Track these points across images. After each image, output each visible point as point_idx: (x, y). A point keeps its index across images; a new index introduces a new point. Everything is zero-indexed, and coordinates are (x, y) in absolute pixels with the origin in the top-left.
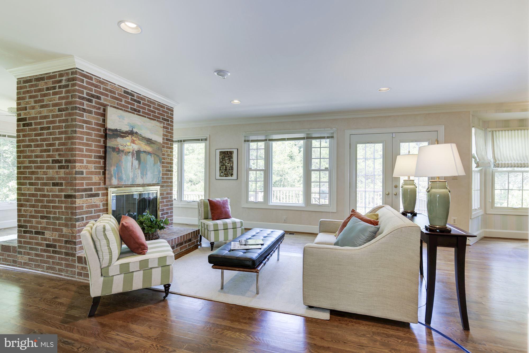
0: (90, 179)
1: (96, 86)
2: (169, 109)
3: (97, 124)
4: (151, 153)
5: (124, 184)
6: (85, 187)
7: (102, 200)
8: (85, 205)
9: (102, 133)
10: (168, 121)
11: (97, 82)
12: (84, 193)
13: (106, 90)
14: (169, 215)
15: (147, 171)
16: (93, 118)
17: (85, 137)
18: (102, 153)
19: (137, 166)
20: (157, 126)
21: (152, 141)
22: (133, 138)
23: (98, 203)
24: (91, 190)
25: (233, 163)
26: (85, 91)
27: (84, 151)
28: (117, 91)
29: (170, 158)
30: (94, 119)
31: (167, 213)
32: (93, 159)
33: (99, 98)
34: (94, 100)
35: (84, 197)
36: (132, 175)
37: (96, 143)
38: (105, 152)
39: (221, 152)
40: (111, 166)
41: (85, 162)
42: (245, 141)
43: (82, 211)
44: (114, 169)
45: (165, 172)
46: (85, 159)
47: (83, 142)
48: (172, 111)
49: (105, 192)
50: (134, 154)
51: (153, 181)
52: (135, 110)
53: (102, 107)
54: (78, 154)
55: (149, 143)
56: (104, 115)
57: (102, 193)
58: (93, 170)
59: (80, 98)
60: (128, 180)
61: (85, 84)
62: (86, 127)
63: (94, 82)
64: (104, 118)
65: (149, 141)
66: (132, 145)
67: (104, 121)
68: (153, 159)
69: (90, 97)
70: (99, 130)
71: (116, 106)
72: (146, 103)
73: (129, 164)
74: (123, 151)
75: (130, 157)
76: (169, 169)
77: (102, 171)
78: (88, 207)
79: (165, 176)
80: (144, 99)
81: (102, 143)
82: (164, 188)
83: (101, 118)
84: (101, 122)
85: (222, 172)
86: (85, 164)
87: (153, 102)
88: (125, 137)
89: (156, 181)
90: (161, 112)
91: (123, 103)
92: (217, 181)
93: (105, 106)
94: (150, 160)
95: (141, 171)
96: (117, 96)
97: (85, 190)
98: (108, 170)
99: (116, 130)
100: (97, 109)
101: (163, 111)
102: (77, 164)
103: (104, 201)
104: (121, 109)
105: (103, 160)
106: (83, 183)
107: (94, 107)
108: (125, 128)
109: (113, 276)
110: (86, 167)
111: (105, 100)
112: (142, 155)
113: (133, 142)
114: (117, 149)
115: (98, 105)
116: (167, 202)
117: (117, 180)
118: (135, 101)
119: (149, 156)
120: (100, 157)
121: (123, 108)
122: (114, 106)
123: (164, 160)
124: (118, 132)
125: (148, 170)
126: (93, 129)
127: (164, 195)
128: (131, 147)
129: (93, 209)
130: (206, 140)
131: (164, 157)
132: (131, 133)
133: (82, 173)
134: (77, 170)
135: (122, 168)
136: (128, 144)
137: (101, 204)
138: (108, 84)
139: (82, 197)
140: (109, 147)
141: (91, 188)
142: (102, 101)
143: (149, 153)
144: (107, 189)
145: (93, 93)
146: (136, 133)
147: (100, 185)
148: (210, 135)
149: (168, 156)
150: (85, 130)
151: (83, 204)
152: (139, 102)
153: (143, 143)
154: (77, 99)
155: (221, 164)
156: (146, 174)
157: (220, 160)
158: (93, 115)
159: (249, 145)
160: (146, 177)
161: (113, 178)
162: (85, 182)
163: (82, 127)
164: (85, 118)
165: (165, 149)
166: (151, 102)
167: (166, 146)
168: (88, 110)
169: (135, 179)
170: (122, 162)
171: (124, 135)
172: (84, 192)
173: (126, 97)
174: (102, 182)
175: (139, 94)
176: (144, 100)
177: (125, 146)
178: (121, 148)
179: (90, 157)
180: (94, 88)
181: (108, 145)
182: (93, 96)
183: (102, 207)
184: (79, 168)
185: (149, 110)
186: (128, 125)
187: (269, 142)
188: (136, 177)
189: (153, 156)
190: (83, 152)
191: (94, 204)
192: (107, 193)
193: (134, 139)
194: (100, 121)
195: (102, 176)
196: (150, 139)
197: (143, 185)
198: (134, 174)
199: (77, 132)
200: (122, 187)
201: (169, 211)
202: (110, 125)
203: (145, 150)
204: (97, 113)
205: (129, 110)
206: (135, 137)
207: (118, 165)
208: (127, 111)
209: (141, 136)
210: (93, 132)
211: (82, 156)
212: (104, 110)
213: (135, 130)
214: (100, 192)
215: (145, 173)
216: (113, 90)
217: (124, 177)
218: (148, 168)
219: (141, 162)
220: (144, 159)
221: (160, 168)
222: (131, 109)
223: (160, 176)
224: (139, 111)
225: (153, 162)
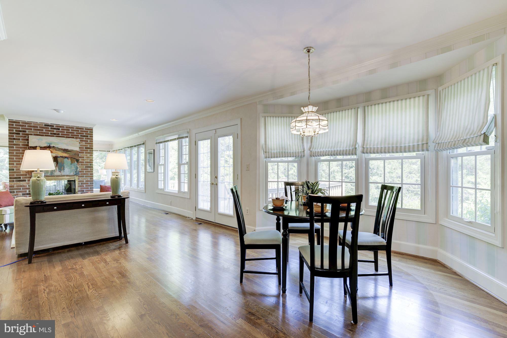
0: (20, 172)
1: (23, 126)
2: (88, 129)
4: (68, 157)
10: (87, 136)
11: (23, 124)
13: (30, 126)
17: (15, 152)
20: (73, 141)
21: (68, 150)
22: (50, 150)
23: (25, 184)
26: (15, 130)
27: (15, 159)
28: (39, 126)
29: (90, 159)
33: (24, 131)
34: (21, 133)
35: (15, 181)
39: (149, 152)
41: (15, 164)
42: (158, 143)
43: (13, 188)
45: (84, 168)
48: (92, 130)
51: (70, 173)
52: (55, 134)
56: (27, 140)
57: (28, 180)
59: (11, 133)
61: (15, 126)
62: (16, 147)
63: (21, 124)
65: (65, 151)
67: (28, 143)
68: (70, 160)
69: (18, 132)
70: (25, 148)
71: (38, 134)
72: (65, 128)
76: (89, 166)
78: (18, 186)
79: (84, 171)
82: (84, 178)
89: (74, 173)
90: (79, 132)
91: (44, 131)
92: (148, 173)
93: (28, 135)
94: (67, 161)
95: (58, 168)
96: (39, 128)
97: (16, 178)
99: (36, 147)
100: (23, 137)
101: (82, 131)
106: (14, 175)
107: (21, 137)
108: (44, 145)
110: (16, 167)
111: (29, 132)
112: (59, 159)
115: (24, 135)
118: (54, 129)
119: (66, 159)
121: (44, 134)
123: (83, 160)
125: (65, 167)
127: (83, 182)
130: (144, 144)
132: (49, 147)
133: (13, 170)
137: (27, 185)
138: (32, 123)
139: (13, 181)
141: (20, 177)
142: (27, 133)
143: (65, 157)
145: (21, 130)
146: (53, 147)
147: (26, 176)
148: (145, 140)
149: (88, 158)
150: (15, 149)
151: (14, 185)
152: (58, 129)
153: (60, 152)
155: (149, 161)
156: (64, 169)
157: (148, 158)
158: (21, 141)
159: (159, 146)
160: (64, 171)
163: (13, 147)
164: (15, 143)
165: (84, 154)
166: (70, 127)
167: (85, 152)
168: (17, 139)
169: (54, 172)
173: (47, 128)
175: (57, 125)
176: (63, 127)
179: (19, 161)
180: (20, 127)
184: (11, 168)
185: (67, 132)
186: (46, 143)
187: (165, 143)
189: (69, 159)
191: (22, 185)
193: (52, 150)
194: (25, 143)
196: (66, 149)
197: (62, 176)
202: (31, 144)
203: (62, 156)
204: (23, 140)
205: (50, 134)
208: (46, 136)
209: (57, 148)
210: (21, 149)
211: (14, 161)
212: (28, 137)
213: (52, 145)
215: (62, 169)
216: (36, 126)
218: (65, 166)
219: (58, 163)
220: (61, 161)
221: (77, 165)
222: (51, 134)
223: (78, 170)
224: (59, 134)
225: (70, 162)
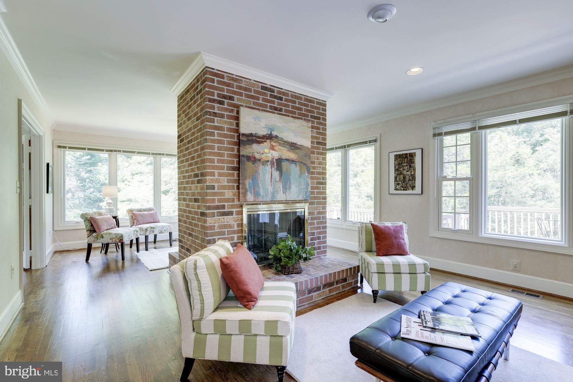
0: (223, 194)
1: (228, 85)
2: (320, 103)
3: (230, 130)
4: (296, 161)
5: (262, 200)
6: (217, 204)
7: (237, 219)
8: (216, 225)
9: (236, 140)
10: (319, 118)
11: (229, 80)
12: (216, 211)
13: (240, 88)
14: (321, 240)
15: (290, 184)
16: (226, 122)
17: (216, 145)
18: (235, 164)
19: (278, 178)
20: (303, 126)
21: (296, 146)
22: (272, 143)
23: (232, 222)
24: (223, 207)
25: (414, 170)
26: (216, 92)
27: (216, 162)
28: (252, 88)
29: (322, 167)
30: (226, 124)
31: (319, 238)
32: (225, 171)
33: (231, 98)
34: (226, 101)
35: (216, 215)
36: (271, 189)
37: (229, 152)
38: (239, 162)
39: (396, 156)
40: (246, 179)
41: (216, 174)
42: (435, 135)
43: (213, 231)
44: (249, 183)
45: (316, 186)
46: (216, 171)
47: (214, 151)
48: (325, 105)
49: (240, 209)
50: (274, 163)
51: (298, 196)
52: (276, 109)
53: (235, 109)
54: (209, 165)
55: (293, 148)
56: (237, 118)
57: (236, 211)
58: (226, 184)
59: (210, 100)
60: (267, 195)
61: (215, 84)
62: (218, 133)
63: (226, 80)
64: (237, 122)
65: (293, 146)
66: (271, 151)
67: (238, 125)
68: (298, 168)
69: (221, 98)
70: (232, 137)
71: (252, 106)
72: (290, 98)
73: (268, 176)
74: (260, 160)
75: (268, 168)
76: (321, 181)
77: (236, 185)
78: (220, 227)
79: (316, 191)
80: (287, 93)
81: (236, 152)
82: (315, 206)
83: (235, 122)
84: (234, 127)
85: (398, 184)
86: (216, 177)
87: (298, 96)
88: (262, 142)
89: (303, 197)
90: (309, 108)
91: (261, 101)
92: (391, 196)
93: (238, 107)
94: (294, 170)
95: (282, 184)
96: (253, 94)
97: (217, 207)
98: (242, 184)
99: (251, 135)
100: (229, 112)
101: (312, 107)
102: (208, 178)
103: (239, 221)
104: (259, 109)
105: (238, 172)
106: (214, 199)
107: (226, 110)
108: (262, 132)
109: (207, 334)
110: (218, 181)
111: (238, 100)
112: (284, 165)
113: (272, 148)
114: (253, 157)
115: (231, 107)
116: (318, 223)
117: (253, 196)
118: (275, 97)
119: (293, 165)
120: (234, 169)
121: (261, 108)
122: (250, 106)
123: (315, 169)
124: (254, 137)
125: (292, 183)
126: (226, 136)
127: (314, 215)
128: (269, 155)
129: (226, 230)
130: (375, 141)
131: (314, 165)
132: (270, 137)
133: (213, 187)
134: (208, 184)
135: (259, 181)
136: (266, 151)
137: (235, 224)
138: (242, 80)
139: (213, 215)
140: (243, 156)
141: (224, 205)
142: (235, 102)
143: (293, 161)
144: (241, 206)
145: (225, 93)
146: (276, 137)
147: (233, 201)
148: (380, 135)
149: (320, 164)
150: (216, 138)
151: (215, 223)
152: (281, 99)
153: (285, 149)
154: (208, 103)
155: (397, 172)
156: (290, 188)
157: (395, 167)
158: (225, 119)
159: (442, 141)
160: (290, 192)
161: (249, 193)
162: (216, 198)
163: (213, 134)
164: (216, 124)
165: (316, 155)
166: (296, 97)
167: (317, 151)
168: (219, 114)
169: (276, 194)
170: (259, 174)
171: (260, 140)
172: (216, 209)
173: (264, 94)
174: (237, 198)
175: (280, 88)
176: (287, 95)
177: (263, 154)
178: (257, 156)
179: (222, 168)
180: (225, 88)
181: (242, 153)
182: (225, 97)
183: (236, 228)
184: (210, 182)
185: (293, 107)
186: (266, 128)
187: (480, 131)
188: (277, 191)
189: (298, 164)
190: (214, 163)
191: (227, 223)
192: (242, 211)
193: (274, 144)
194: (233, 125)
195: (236, 190)
196: (294, 143)
197: (286, 202)
198: (274, 188)
199: (207, 141)
200: (260, 204)
201: (321, 236)
202: (244, 129)
203: (287, 158)
204: (229, 117)
205: (268, 109)
206: (275, 142)
207: (255, 178)
208: (265, 111)
209: (282, 140)
210: (226, 139)
211: (214, 167)
212: (238, 112)
213: (274, 133)
214: (234, 210)
215: (288, 187)
216: (248, 87)
217: (261, 191)
218: (292, 181)
219: (283, 173)
220: (287, 169)
221: (308, 180)
222: (271, 107)
223: (309, 191)
224: (281, 110)
225: (299, 172)
